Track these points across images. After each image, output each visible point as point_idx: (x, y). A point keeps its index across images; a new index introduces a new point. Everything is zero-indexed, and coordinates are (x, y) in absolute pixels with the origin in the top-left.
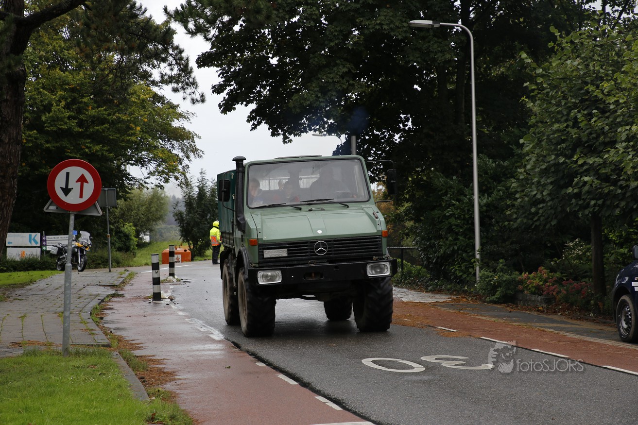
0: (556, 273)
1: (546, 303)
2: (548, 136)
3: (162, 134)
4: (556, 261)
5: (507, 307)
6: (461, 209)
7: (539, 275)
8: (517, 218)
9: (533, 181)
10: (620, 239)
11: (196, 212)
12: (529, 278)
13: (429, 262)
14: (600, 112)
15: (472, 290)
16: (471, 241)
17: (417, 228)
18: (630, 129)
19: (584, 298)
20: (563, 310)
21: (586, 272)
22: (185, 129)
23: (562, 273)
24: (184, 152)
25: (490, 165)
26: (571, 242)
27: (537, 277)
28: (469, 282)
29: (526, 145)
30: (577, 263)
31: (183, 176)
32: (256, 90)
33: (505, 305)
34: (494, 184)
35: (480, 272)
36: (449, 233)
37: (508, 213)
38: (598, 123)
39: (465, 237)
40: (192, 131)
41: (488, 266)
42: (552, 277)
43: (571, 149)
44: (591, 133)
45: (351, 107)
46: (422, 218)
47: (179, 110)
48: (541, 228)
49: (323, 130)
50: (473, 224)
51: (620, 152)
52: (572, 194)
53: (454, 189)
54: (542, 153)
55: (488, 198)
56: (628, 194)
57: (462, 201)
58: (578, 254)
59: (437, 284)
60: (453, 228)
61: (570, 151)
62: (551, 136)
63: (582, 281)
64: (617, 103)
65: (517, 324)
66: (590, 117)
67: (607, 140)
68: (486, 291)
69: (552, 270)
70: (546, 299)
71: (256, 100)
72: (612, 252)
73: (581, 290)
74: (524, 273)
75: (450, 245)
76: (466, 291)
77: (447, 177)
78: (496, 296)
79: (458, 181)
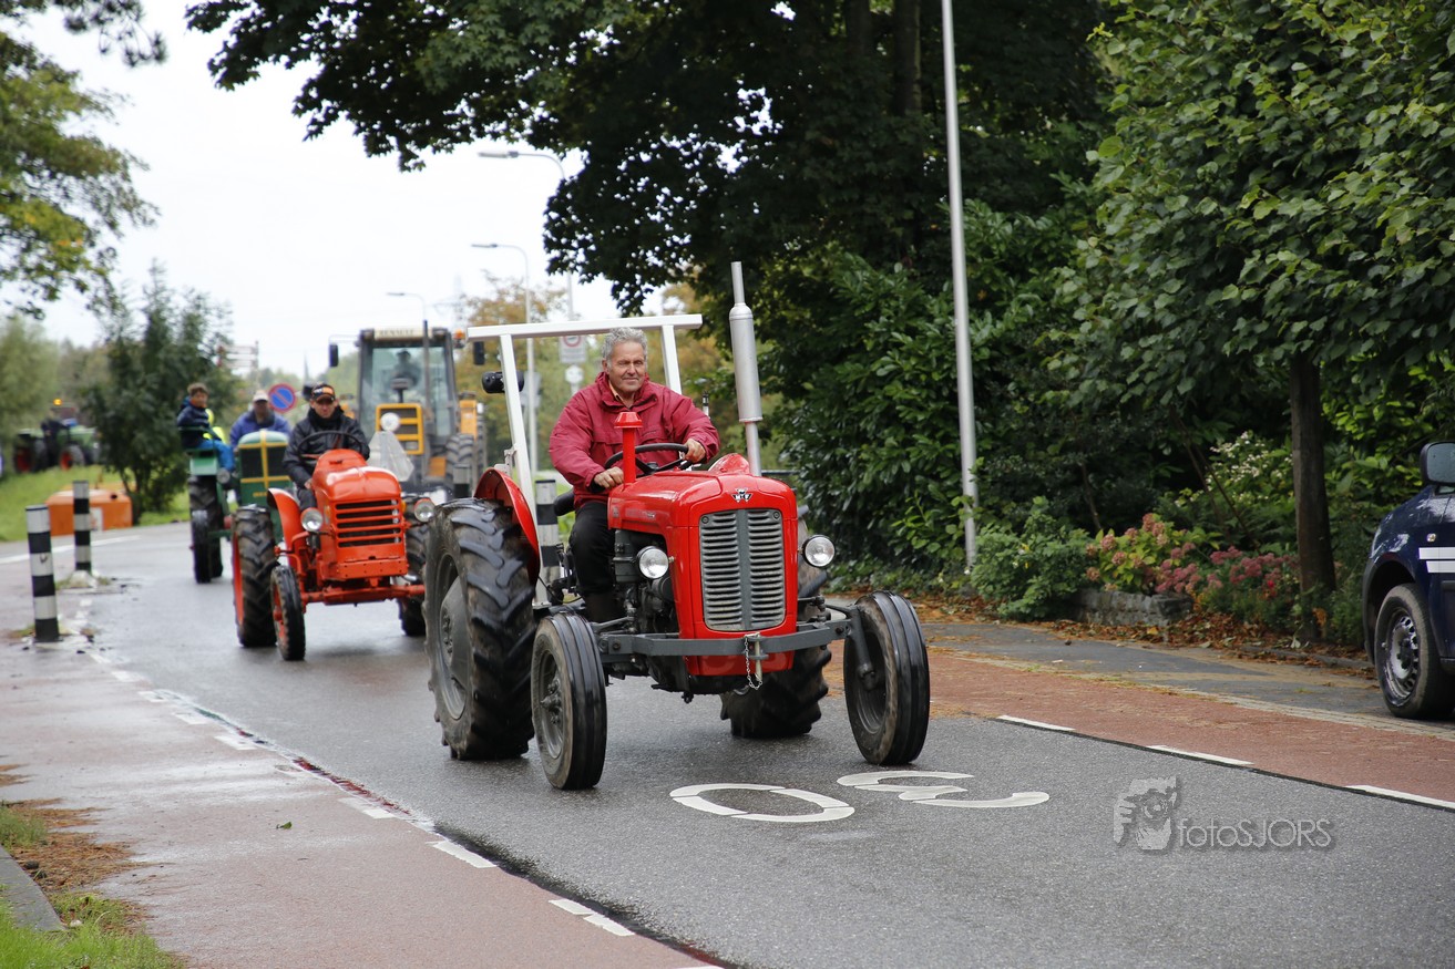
0: (1192, 530)
1: (1166, 615)
2: (1167, 141)
3: (31, 156)
4: (1187, 498)
5: (1058, 629)
6: (919, 356)
7: (1145, 536)
8: (1078, 380)
9: (1126, 271)
10: (1366, 429)
11: (139, 386)
12: (1116, 548)
13: (829, 509)
14: (1312, 68)
15: (955, 585)
16: (950, 446)
17: (791, 414)
18: (1402, 113)
19: (1271, 598)
20: (1216, 634)
21: (1273, 525)
22: (99, 143)
23: (1207, 531)
24: (100, 210)
25: (997, 230)
26: (1227, 441)
27: (1139, 543)
28: (946, 565)
29: (1104, 167)
30: (1246, 499)
31: (100, 279)
32: (317, 19)
33: (1052, 624)
34: (1009, 283)
35: (978, 533)
36: (887, 426)
37: (1054, 364)
38: (1310, 99)
39: (931, 437)
40: (120, 148)
41: (999, 516)
42: (1182, 543)
43: (1231, 177)
44: (1287, 131)
45: (595, 71)
46: (808, 386)
47: (80, 87)
48: (1147, 402)
49: (517, 135)
50: (954, 398)
51: (1375, 180)
52: (1237, 303)
53: (897, 299)
54: (1151, 189)
55: (994, 324)
56: (1395, 301)
57: (922, 333)
58: (1249, 476)
59: (854, 573)
60: (900, 412)
61: (1230, 183)
62: (1176, 141)
63: (1262, 551)
64: (1363, 40)
65: (1093, 676)
66: (1283, 84)
67: (1334, 147)
68: (998, 586)
69: (1181, 523)
70: (1167, 604)
71: (319, 51)
72: (1345, 466)
73: (1264, 577)
74: (1101, 533)
75: (891, 460)
76: (939, 589)
77: (877, 266)
78: (1025, 601)
79: (909, 278)
